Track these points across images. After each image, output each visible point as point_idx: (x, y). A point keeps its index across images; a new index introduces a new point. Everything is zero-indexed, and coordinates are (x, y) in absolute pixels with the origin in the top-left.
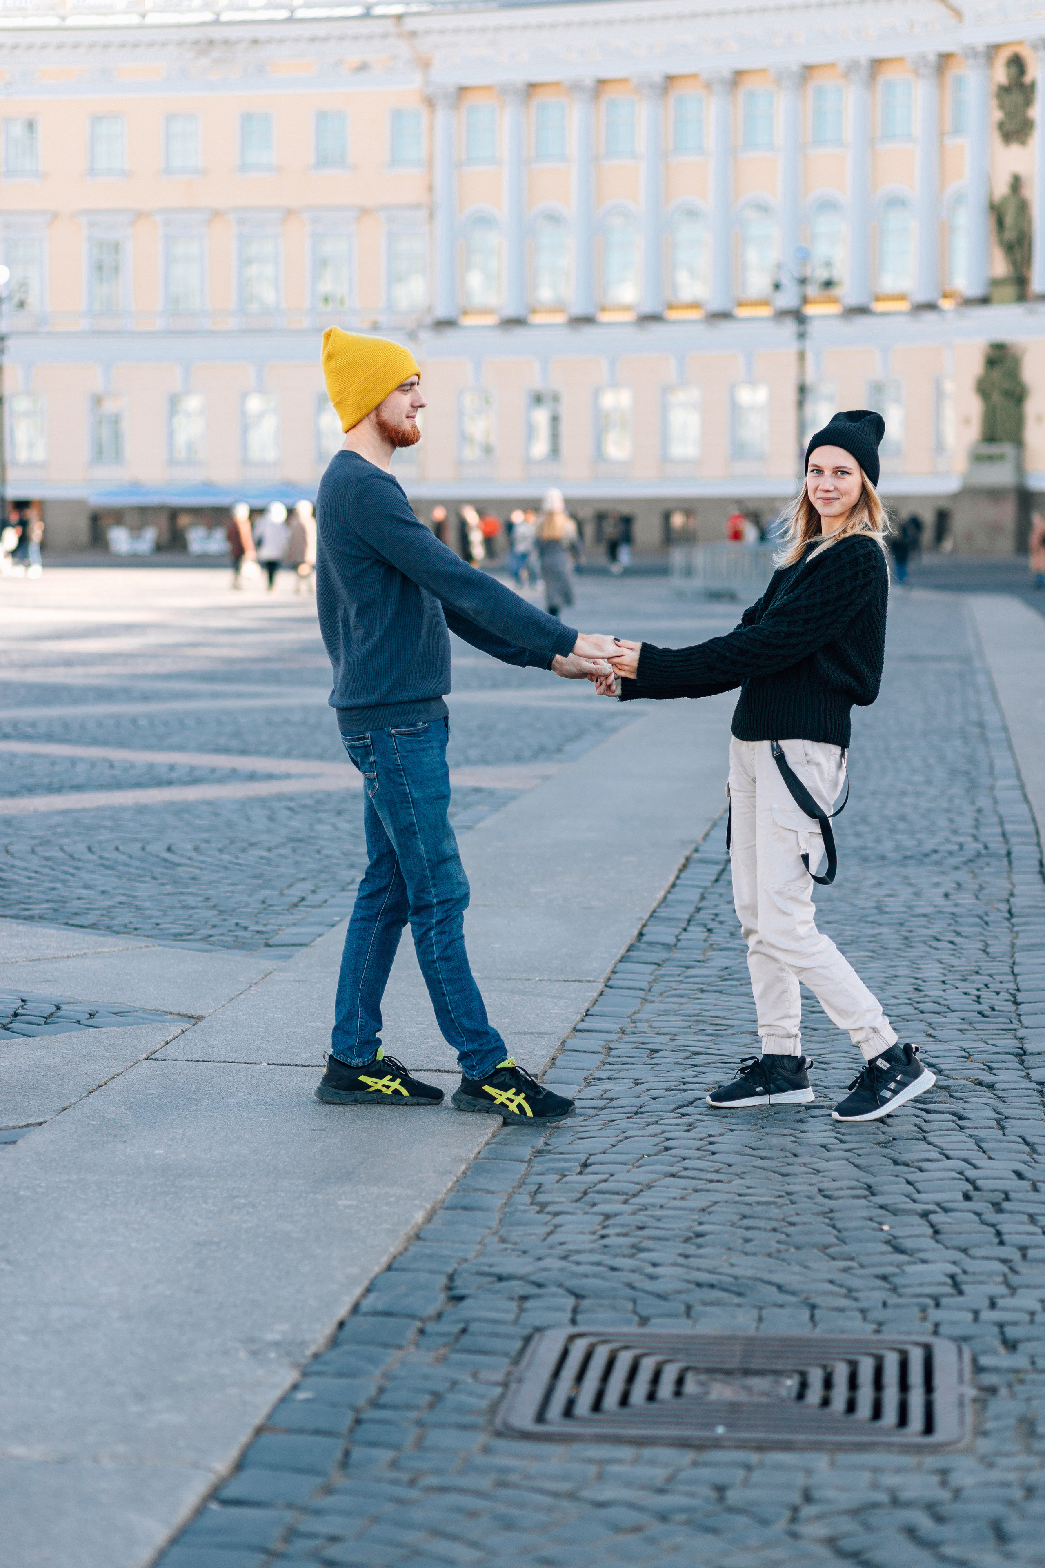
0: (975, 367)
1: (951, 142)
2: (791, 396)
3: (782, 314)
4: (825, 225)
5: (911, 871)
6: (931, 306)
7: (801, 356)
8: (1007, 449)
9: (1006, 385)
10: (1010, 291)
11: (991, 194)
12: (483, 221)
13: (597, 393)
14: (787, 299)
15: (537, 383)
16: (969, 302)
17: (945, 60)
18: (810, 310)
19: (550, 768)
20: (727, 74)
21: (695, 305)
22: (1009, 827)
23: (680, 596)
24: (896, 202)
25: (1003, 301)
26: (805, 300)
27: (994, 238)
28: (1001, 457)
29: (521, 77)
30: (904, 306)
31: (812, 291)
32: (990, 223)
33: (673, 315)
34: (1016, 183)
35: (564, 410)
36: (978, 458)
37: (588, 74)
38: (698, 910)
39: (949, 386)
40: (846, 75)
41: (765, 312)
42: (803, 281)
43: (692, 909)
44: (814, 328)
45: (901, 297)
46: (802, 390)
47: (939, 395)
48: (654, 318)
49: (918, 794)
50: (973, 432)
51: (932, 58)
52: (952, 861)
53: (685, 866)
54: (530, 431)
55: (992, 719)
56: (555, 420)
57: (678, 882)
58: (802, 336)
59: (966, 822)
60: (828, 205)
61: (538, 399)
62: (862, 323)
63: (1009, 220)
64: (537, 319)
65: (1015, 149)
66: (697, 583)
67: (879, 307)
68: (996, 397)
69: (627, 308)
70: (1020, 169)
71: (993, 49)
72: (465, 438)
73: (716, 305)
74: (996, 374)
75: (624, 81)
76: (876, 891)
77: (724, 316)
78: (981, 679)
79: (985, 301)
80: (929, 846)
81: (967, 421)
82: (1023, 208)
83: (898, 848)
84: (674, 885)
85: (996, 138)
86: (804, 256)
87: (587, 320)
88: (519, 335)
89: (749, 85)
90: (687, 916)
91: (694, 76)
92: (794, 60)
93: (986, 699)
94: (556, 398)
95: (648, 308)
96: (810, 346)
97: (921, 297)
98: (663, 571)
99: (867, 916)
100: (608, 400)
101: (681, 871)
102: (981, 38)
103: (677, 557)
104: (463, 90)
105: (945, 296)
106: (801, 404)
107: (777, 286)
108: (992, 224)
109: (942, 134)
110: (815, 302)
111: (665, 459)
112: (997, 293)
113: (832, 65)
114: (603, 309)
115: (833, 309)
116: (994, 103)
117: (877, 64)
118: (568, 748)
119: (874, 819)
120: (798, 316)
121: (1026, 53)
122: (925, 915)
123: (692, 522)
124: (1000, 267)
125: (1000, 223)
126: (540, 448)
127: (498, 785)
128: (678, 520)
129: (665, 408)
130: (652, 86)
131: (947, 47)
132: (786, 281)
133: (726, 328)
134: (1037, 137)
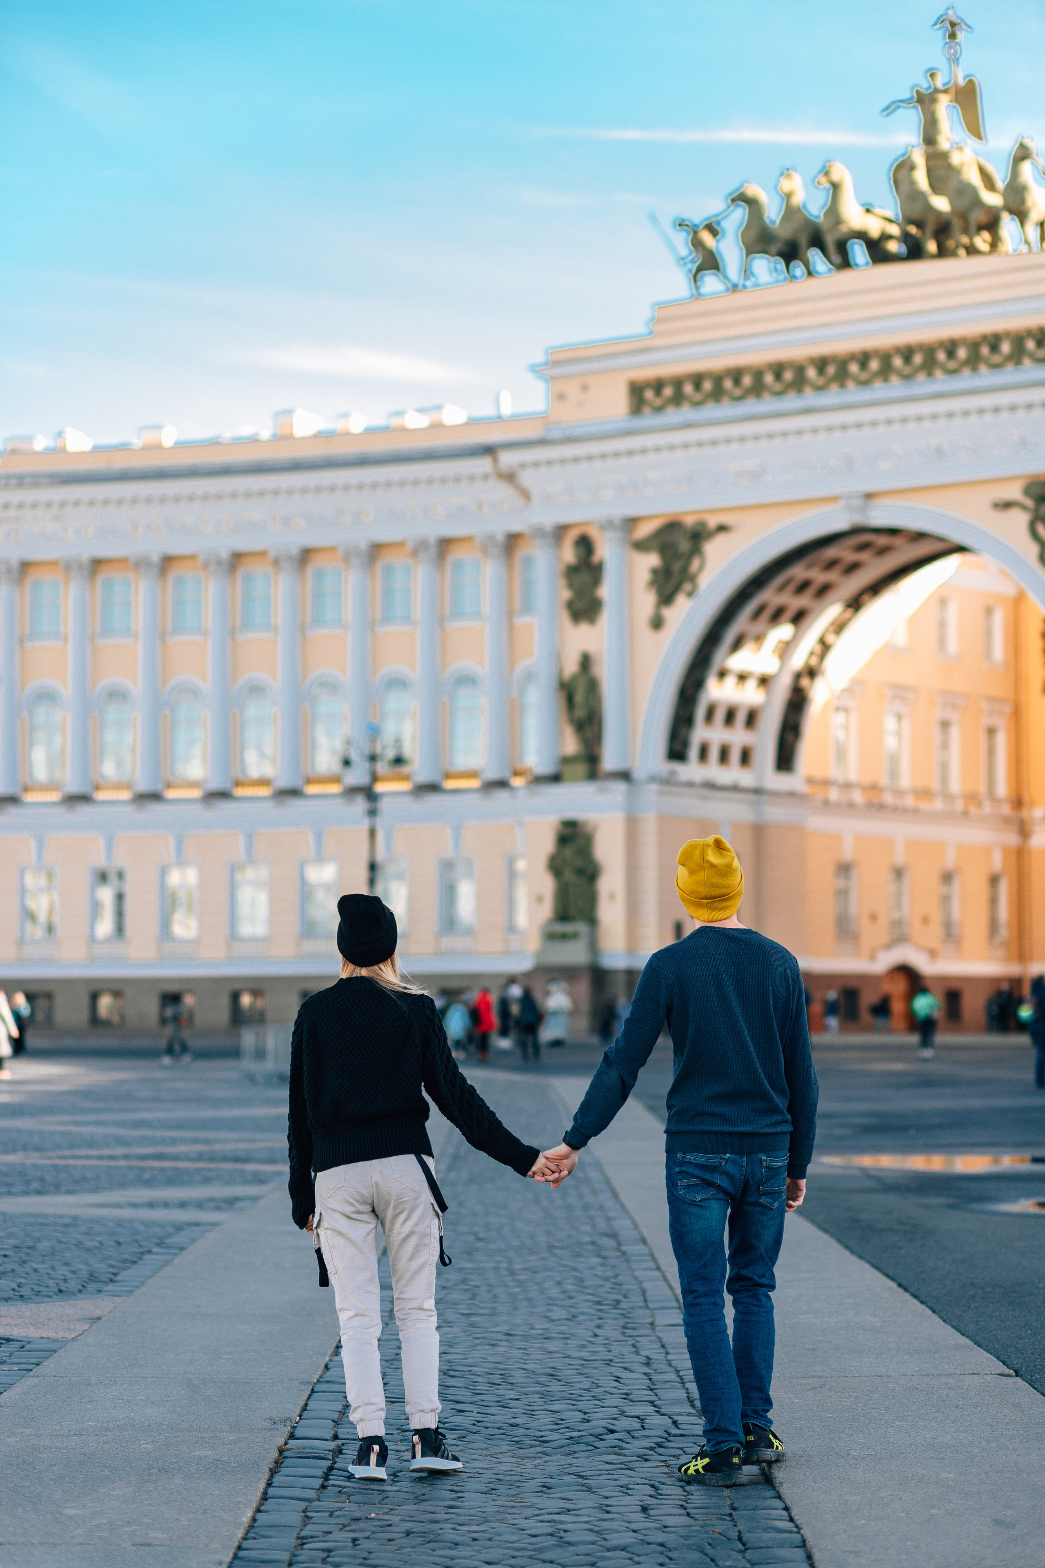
0: (547, 845)
1: (520, 621)
2: (363, 873)
3: (352, 791)
4: (394, 702)
5: (584, 1463)
6: (502, 784)
7: (372, 833)
8: (580, 927)
9: (578, 863)
10: (581, 769)
11: (560, 673)
12: (47, 697)
13: (164, 871)
14: (357, 776)
15: (101, 862)
16: (540, 780)
17: (513, 540)
18: (380, 788)
19: (100, 1305)
20: (295, 551)
21: (263, 782)
23: (251, 1079)
24: (466, 680)
25: (574, 779)
26: (375, 778)
27: (564, 717)
28: (574, 936)
29: (86, 553)
30: (474, 783)
31: (382, 768)
32: (560, 701)
33: (239, 792)
34: (586, 662)
35: (129, 888)
36: (551, 937)
37: (155, 550)
38: (302, 1541)
39: (521, 865)
40: (415, 553)
41: (335, 789)
42: (373, 758)
44: (385, 805)
45: (472, 774)
46: (373, 867)
47: (512, 874)
48: (223, 795)
49: (566, 1337)
50: (546, 910)
51: (500, 537)
52: (636, 1446)
54: (96, 908)
56: (120, 898)
57: (272, 1491)
58: (372, 813)
59: (636, 1381)
60: (398, 683)
61: (103, 877)
62: (433, 801)
63: (579, 698)
64: (101, 796)
65: (584, 629)
66: (269, 1066)
67: (450, 784)
68: (569, 875)
69: (194, 784)
70: (591, 647)
71: (561, 530)
72: (30, 916)
73: (283, 782)
74: (569, 851)
75: (192, 557)
76: (543, 1502)
77: (294, 793)
79: (556, 778)
80: (598, 1424)
81: (540, 899)
82: (593, 686)
83: (558, 1425)
85: (565, 617)
86: (374, 732)
87: (155, 797)
88: (84, 812)
89: (316, 563)
90: (286, 1556)
91: (263, 554)
92: (363, 538)
94: (120, 875)
95: (214, 785)
96: (381, 824)
97: (492, 774)
98: (235, 1053)
99: (541, 1550)
100: (175, 878)
102: (549, 518)
103: (248, 1038)
104: (26, 566)
105: (517, 773)
106: (372, 882)
107: (347, 763)
108: (562, 703)
109: (510, 614)
110: (385, 779)
111: (233, 937)
112: (569, 770)
113: (401, 544)
114: (169, 786)
115: (404, 786)
116: (562, 583)
117: (445, 544)
118: (124, 1275)
119: (518, 1377)
120: (369, 794)
121: (594, 533)
122: (623, 1549)
123: (260, 1003)
124: (571, 745)
125: (570, 701)
126: (105, 927)
127: (34, 1333)
128: (246, 1000)
129: (233, 887)
130: (219, 563)
131: (516, 527)
132: (355, 757)
133: (296, 806)
134: (606, 616)
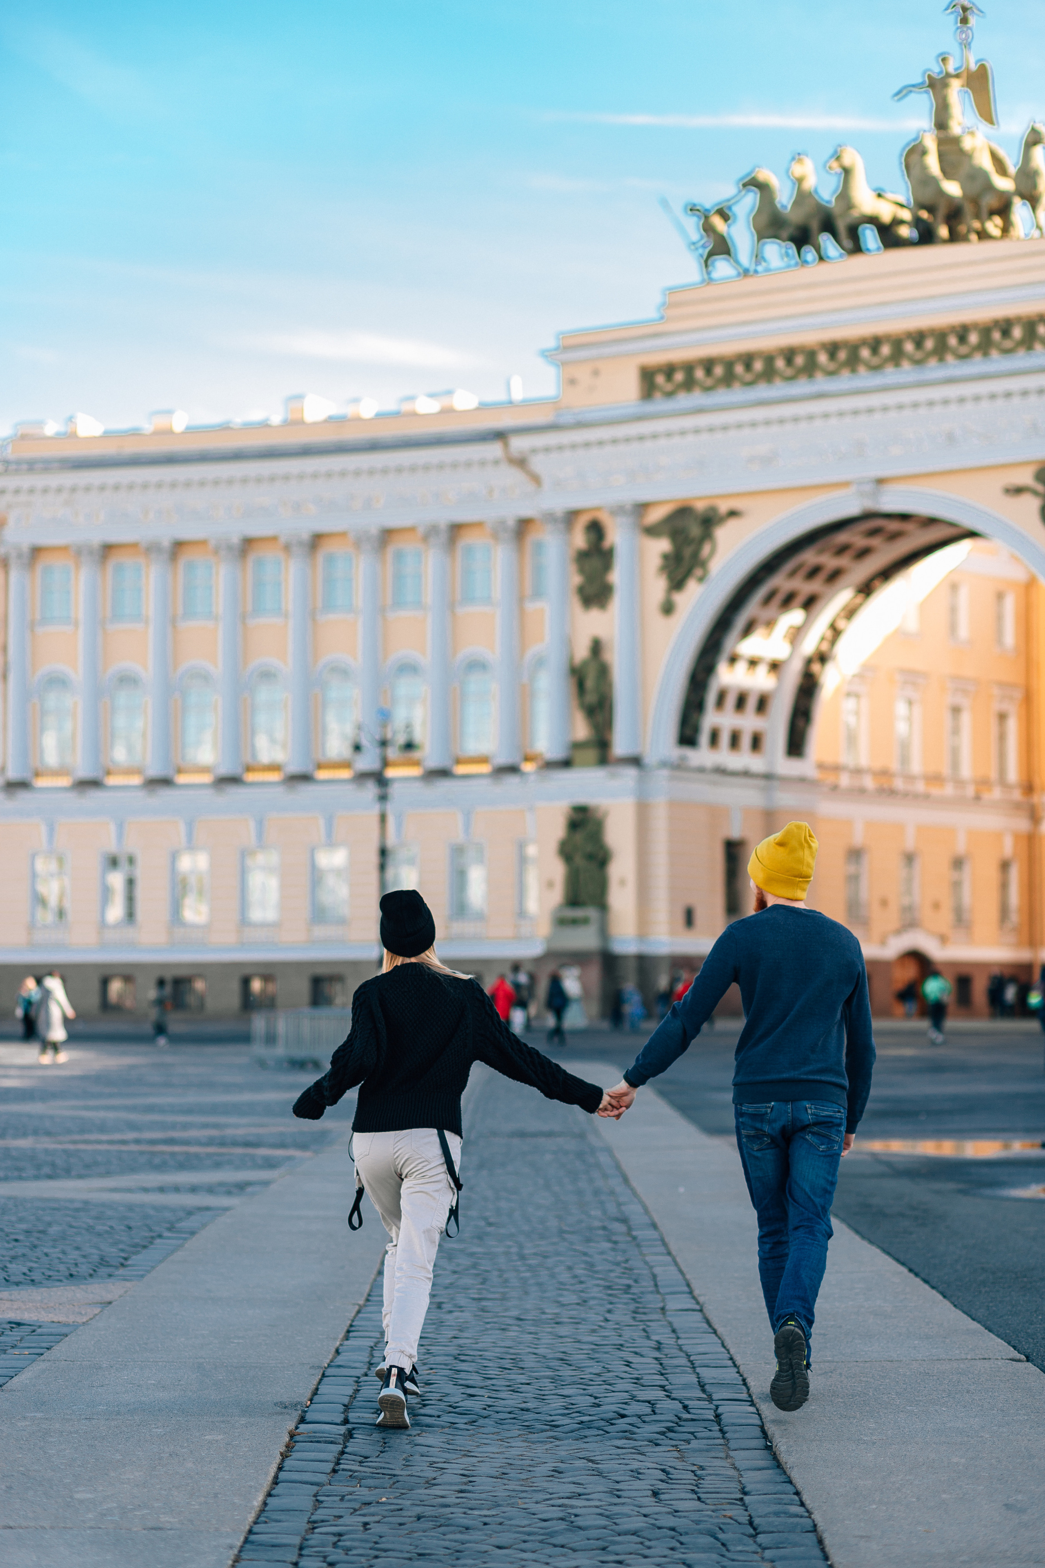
0: (557, 830)
1: (531, 606)
2: (373, 858)
3: (362, 777)
4: (405, 687)
5: (595, 1447)
6: (513, 769)
7: (383, 818)
8: (591, 912)
9: (589, 848)
10: (592, 754)
11: (571, 658)
12: (58, 682)
13: (174, 857)
14: (368, 762)
15: (112, 847)
16: (550, 765)
17: (523, 526)
18: (391, 773)
19: (111, 1290)
20: (306, 536)
21: (274, 767)
22: (704, 1373)
23: (262, 1064)
24: (476, 665)
25: (585, 764)
26: (385, 763)
27: (575, 703)
28: (585, 921)
29: (97, 538)
30: (485, 769)
31: (392, 753)
32: (570, 686)
33: (250, 777)
34: (597, 647)
35: (139, 873)
36: (561, 922)
37: (165, 535)
38: (313, 1525)
39: (532, 850)
40: (426, 538)
41: (345, 774)
42: (384, 743)
43: (302, 1524)
44: (395, 790)
45: (483, 760)
46: (383, 852)
47: (523, 860)
48: (233, 780)
49: (577, 1322)
50: (557, 896)
51: (511, 523)
52: (647, 1431)
53: (289, 1447)
54: (106, 893)
55: (633, 1210)
56: (131, 883)
57: (282, 1475)
58: (383, 798)
59: (646, 1365)
60: (408, 668)
61: (114, 862)
62: (444, 786)
63: (590, 683)
64: (112, 781)
65: (595, 614)
66: (280, 1051)
67: (460, 770)
68: (579, 861)
69: (204, 770)
70: (601, 632)
71: (572, 516)
72: (41, 901)
73: (294, 768)
74: (579, 837)
75: (203, 543)
76: (555, 1486)
77: (305, 778)
78: (603, 1159)
79: (566, 764)
80: (609, 1408)
81: (550, 884)
82: (604, 671)
83: (569, 1409)
84: (276, 1482)
85: (576, 603)
86: (385, 717)
87: (166, 782)
88: (94, 796)
89: (327, 548)
90: (297, 1540)
91: (274, 539)
92: (373, 523)
93: (615, 1183)
94: (131, 860)
95: (224, 770)
96: (391, 809)
97: (502, 759)
98: (245, 1038)
99: (551, 1535)
100: (185, 863)
101: (284, 1456)
102: (560, 503)
103: (259, 1023)
104: (36, 551)
105: (527, 759)
106: (382, 867)
107: (357, 748)
108: (573, 689)
109: (521, 599)
110: (396, 764)
111: (244, 922)
112: (580, 755)
113: (412, 529)
114: (180, 771)
115: (415, 771)
116: (572, 568)
117: (456, 530)
118: (134, 1259)
119: (529, 1362)
120: (380, 779)
121: (605, 519)
123: (271, 988)
124: (582, 730)
125: (581, 686)
126: (116, 912)
127: (45, 1317)
128: (256, 985)
129: (243, 873)
130: (230, 548)
131: (527, 512)
132: (365, 742)
133: (306, 791)
134: (616, 602)
